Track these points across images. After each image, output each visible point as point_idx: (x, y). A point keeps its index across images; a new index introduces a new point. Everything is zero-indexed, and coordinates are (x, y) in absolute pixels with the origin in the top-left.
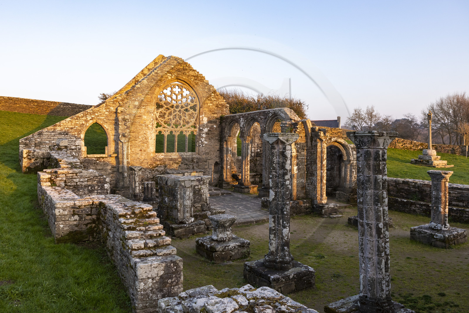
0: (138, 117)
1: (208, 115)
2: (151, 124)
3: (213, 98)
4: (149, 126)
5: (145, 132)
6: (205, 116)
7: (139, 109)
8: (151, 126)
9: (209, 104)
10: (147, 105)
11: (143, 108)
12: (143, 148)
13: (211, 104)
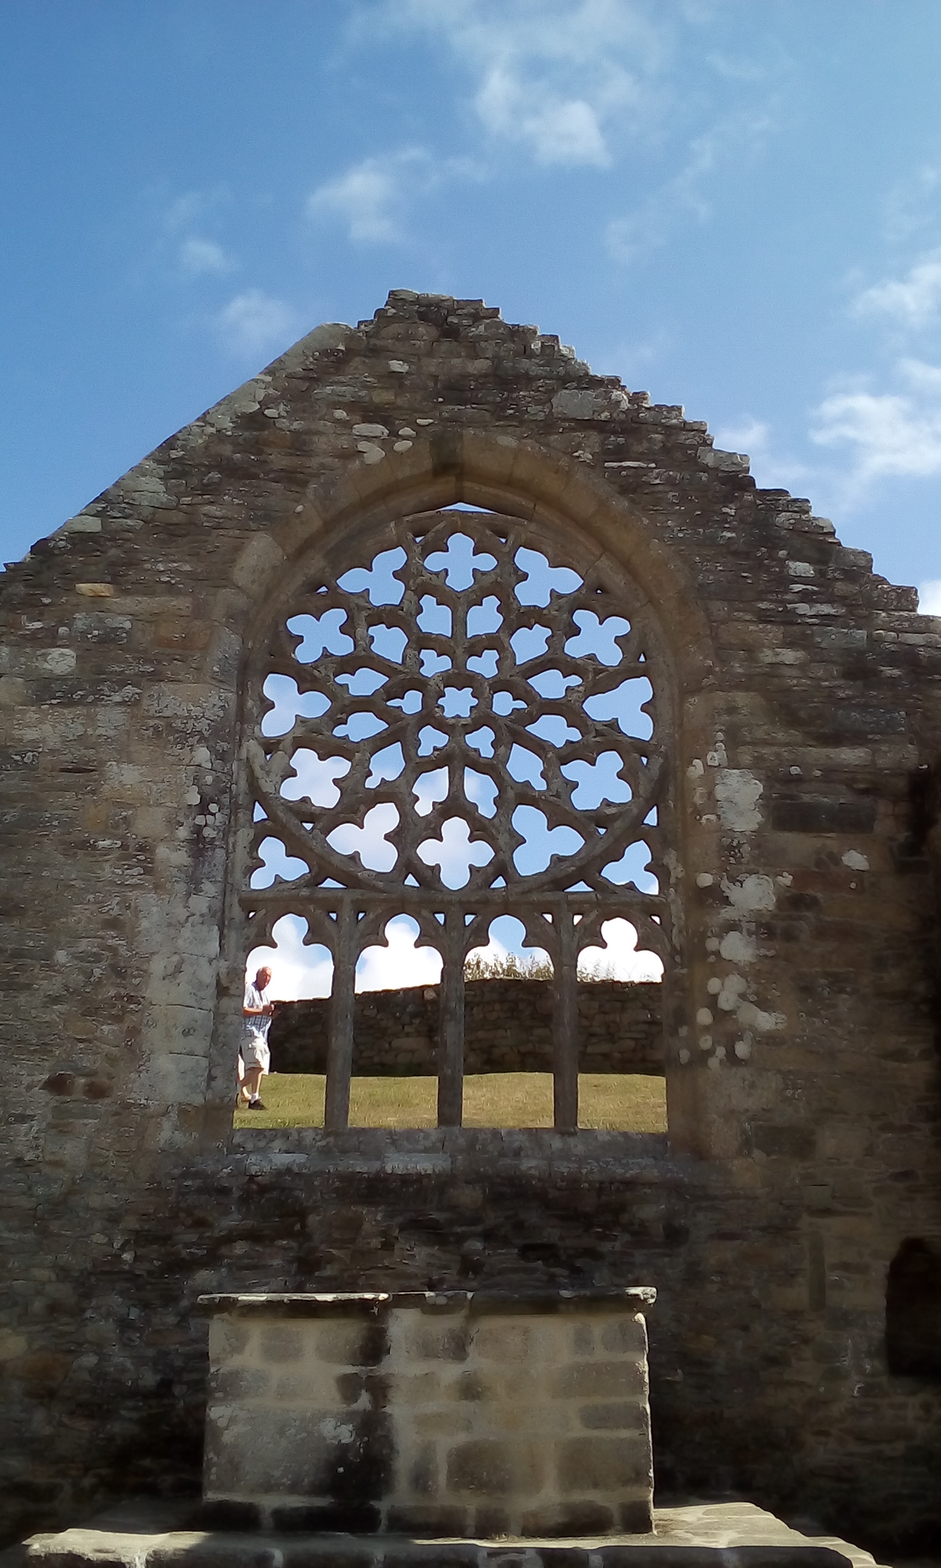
0: (64, 778)
1: (765, 750)
2: (183, 833)
3: (805, 597)
4: (162, 852)
5: (113, 907)
6: (734, 764)
7: (79, 710)
8: (181, 857)
9: (767, 656)
10: (156, 677)
11: (117, 698)
12: (86, 1062)
13: (789, 656)
